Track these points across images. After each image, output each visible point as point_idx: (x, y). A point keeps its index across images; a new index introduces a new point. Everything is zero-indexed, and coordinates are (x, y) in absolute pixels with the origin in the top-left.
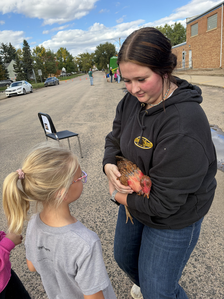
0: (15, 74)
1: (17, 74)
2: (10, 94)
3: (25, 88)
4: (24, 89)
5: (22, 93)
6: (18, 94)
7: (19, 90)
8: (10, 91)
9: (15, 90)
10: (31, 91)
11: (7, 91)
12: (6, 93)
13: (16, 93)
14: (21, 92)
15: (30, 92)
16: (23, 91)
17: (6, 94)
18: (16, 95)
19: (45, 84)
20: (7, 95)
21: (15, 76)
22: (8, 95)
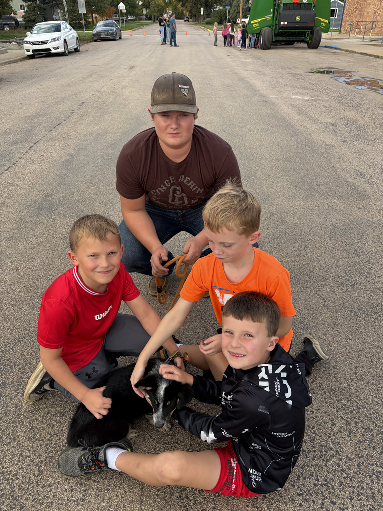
0: (21, 6)
1: (27, 4)
2: (34, 51)
3: (67, 39)
4: (65, 41)
5: (61, 50)
6: (53, 51)
7: (55, 44)
8: (34, 43)
9: (45, 43)
10: (76, 47)
11: (27, 43)
12: (26, 46)
13: (49, 50)
14: (58, 48)
15: (75, 49)
16: (64, 46)
17: (25, 48)
18: (47, 54)
19: (94, 35)
20: (28, 51)
21: (22, 10)
22: (31, 53)
